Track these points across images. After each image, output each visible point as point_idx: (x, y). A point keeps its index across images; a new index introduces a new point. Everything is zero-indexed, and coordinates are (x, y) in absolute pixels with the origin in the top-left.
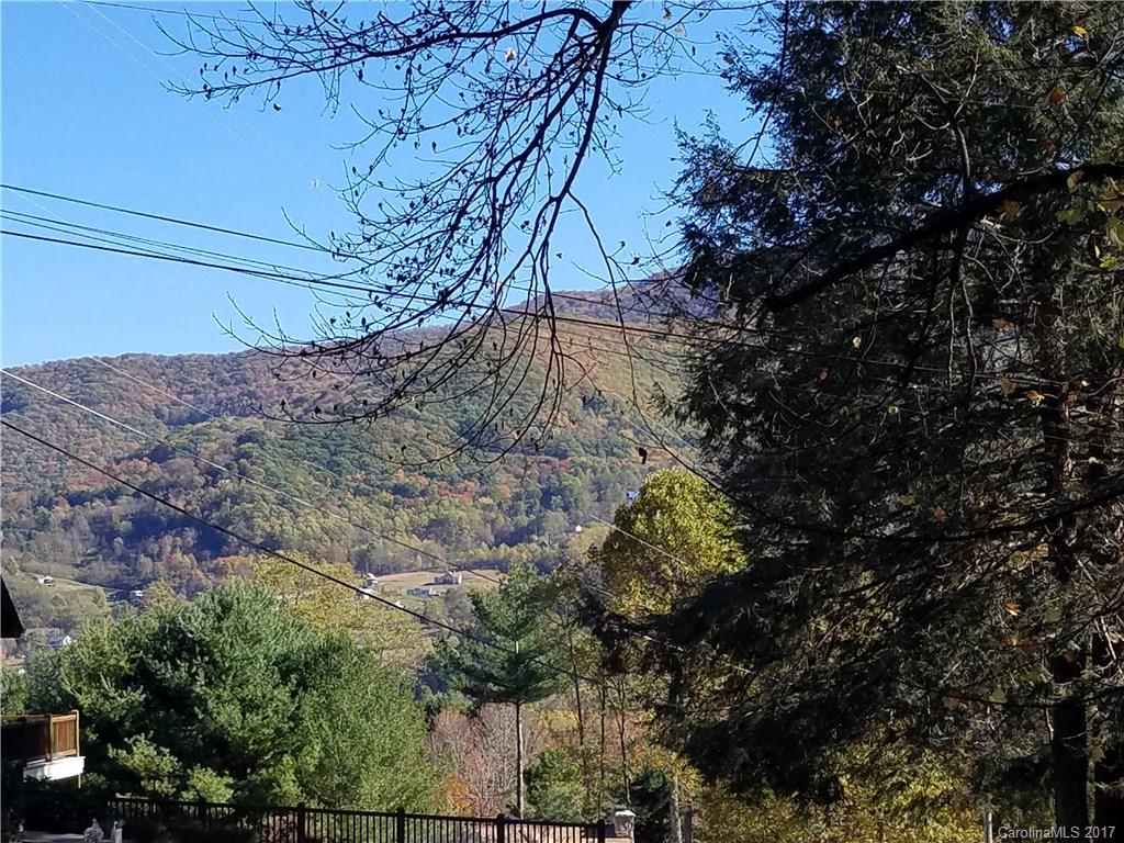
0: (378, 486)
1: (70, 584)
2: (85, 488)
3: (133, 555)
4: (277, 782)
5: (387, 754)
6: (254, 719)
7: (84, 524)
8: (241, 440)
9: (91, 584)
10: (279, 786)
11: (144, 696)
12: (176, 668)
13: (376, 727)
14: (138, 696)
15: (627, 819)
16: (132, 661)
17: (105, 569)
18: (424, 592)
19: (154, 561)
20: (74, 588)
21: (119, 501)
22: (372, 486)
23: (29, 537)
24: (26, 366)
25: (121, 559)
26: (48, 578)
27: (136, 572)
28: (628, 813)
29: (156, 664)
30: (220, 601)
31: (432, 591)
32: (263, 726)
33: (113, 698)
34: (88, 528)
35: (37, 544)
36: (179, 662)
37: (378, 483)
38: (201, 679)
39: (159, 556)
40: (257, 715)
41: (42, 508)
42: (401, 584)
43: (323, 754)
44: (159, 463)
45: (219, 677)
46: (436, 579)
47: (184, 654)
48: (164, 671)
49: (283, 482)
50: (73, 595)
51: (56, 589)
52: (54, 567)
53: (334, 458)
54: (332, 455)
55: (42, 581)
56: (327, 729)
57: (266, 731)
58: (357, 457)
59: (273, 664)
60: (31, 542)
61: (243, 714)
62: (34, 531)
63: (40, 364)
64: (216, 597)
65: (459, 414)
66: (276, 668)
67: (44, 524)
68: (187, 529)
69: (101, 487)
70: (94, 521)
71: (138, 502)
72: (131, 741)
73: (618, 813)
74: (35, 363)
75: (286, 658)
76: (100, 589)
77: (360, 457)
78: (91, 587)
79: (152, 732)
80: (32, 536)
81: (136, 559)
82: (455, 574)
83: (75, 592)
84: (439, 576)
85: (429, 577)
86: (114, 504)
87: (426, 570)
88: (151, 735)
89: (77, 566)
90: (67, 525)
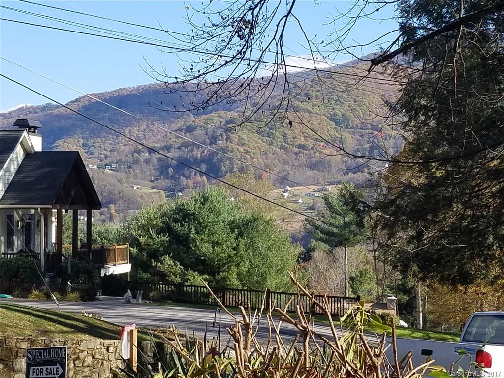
0: (291, 145)
1: (148, 189)
2: (156, 145)
3: (177, 176)
4: (229, 278)
5: (279, 267)
6: (218, 249)
7: (155, 162)
8: (228, 122)
9: (158, 190)
10: (230, 281)
11: (168, 238)
12: (182, 226)
13: (274, 254)
14: (166, 238)
15: (392, 301)
16: (164, 223)
17: (164, 182)
18: (312, 195)
19: (187, 179)
20: (150, 191)
21: (171, 151)
22: (289, 144)
23: (130, 167)
24: (129, 87)
25: (172, 177)
26: (138, 186)
27: (179, 184)
28: (394, 298)
29: (173, 224)
30: (203, 196)
31: (316, 194)
32: (222, 253)
33: (154, 238)
34: (157, 163)
35: (133, 170)
36: (183, 223)
37: (292, 143)
38: (193, 230)
39: (189, 177)
40: (220, 248)
41: (136, 154)
42: (302, 191)
43: (249, 266)
44: (190, 133)
45: (203, 230)
46: (318, 189)
47: (187, 220)
48: (177, 227)
49: (247, 142)
50: (150, 194)
51: (142, 192)
52: (142, 181)
53: (271, 131)
54: (270, 130)
55: (135, 188)
56: (252, 255)
57: (223, 255)
58: (282, 131)
59: (227, 225)
60: (131, 170)
61: (213, 247)
62: (132, 165)
63: (136, 86)
64: (201, 194)
65: (330, 110)
66: (229, 227)
67: (137, 162)
68: (202, 164)
69: (163, 144)
70: (159, 160)
71: (180, 151)
72: (162, 259)
73: (389, 298)
74: (133, 86)
75: (233, 222)
76: (162, 192)
77: (283, 131)
78: (158, 191)
79: (172, 254)
80: (131, 167)
81: (179, 178)
82: (327, 187)
83: (151, 193)
84: (320, 187)
85: (315, 188)
86: (169, 152)
87: (314, 184)
88: (171, 255)
89: (151, 181)
90: (147, 162)
